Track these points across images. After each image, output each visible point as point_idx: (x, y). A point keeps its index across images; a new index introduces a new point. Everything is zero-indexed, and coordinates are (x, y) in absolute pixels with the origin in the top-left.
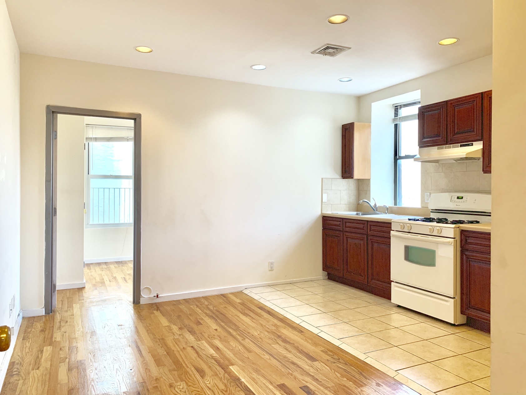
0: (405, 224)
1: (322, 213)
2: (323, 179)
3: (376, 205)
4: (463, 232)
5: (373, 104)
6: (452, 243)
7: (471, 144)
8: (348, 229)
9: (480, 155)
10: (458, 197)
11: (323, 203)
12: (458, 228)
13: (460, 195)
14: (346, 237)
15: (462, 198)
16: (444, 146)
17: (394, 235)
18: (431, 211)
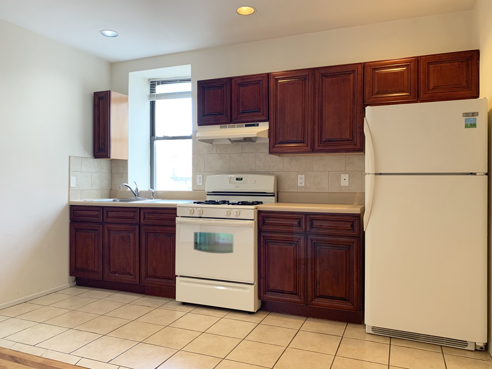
0: (195, 209)
1: (69, 201)
2: (71, 158)
3: (138, 190)
4: (259, 212)
5: (131, 74)
6: (253, 225)
7: (257, 125)
8: (110, 220)
9: (266, 136)
10: (237, 178)
11: (71, 189)
12: (257, 209)
13: (239, 176)
14: (108, 230)
15: (242, 179)
16: (228, 125)
17: (180, 222)
18: (207, 193)
